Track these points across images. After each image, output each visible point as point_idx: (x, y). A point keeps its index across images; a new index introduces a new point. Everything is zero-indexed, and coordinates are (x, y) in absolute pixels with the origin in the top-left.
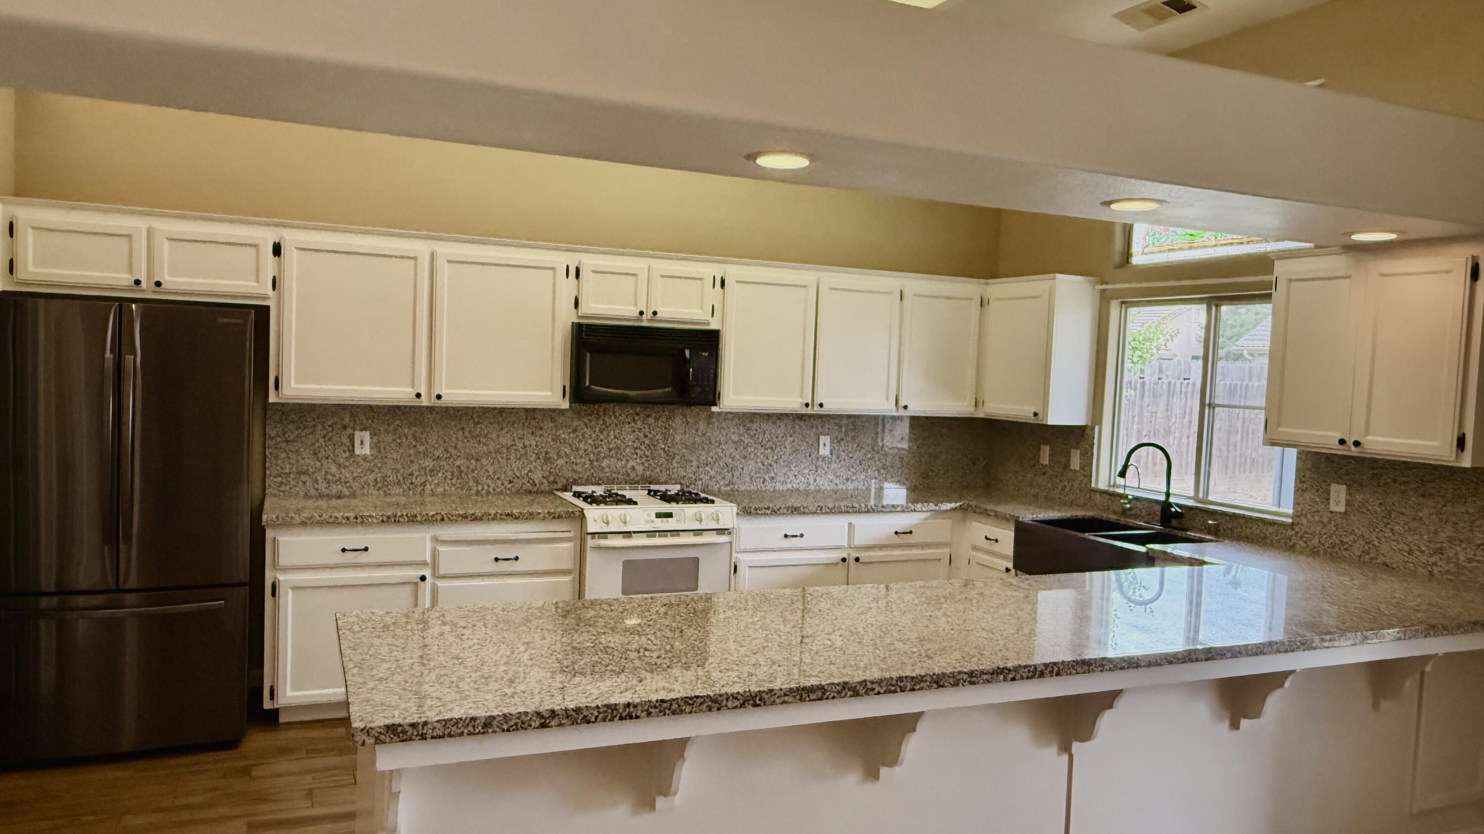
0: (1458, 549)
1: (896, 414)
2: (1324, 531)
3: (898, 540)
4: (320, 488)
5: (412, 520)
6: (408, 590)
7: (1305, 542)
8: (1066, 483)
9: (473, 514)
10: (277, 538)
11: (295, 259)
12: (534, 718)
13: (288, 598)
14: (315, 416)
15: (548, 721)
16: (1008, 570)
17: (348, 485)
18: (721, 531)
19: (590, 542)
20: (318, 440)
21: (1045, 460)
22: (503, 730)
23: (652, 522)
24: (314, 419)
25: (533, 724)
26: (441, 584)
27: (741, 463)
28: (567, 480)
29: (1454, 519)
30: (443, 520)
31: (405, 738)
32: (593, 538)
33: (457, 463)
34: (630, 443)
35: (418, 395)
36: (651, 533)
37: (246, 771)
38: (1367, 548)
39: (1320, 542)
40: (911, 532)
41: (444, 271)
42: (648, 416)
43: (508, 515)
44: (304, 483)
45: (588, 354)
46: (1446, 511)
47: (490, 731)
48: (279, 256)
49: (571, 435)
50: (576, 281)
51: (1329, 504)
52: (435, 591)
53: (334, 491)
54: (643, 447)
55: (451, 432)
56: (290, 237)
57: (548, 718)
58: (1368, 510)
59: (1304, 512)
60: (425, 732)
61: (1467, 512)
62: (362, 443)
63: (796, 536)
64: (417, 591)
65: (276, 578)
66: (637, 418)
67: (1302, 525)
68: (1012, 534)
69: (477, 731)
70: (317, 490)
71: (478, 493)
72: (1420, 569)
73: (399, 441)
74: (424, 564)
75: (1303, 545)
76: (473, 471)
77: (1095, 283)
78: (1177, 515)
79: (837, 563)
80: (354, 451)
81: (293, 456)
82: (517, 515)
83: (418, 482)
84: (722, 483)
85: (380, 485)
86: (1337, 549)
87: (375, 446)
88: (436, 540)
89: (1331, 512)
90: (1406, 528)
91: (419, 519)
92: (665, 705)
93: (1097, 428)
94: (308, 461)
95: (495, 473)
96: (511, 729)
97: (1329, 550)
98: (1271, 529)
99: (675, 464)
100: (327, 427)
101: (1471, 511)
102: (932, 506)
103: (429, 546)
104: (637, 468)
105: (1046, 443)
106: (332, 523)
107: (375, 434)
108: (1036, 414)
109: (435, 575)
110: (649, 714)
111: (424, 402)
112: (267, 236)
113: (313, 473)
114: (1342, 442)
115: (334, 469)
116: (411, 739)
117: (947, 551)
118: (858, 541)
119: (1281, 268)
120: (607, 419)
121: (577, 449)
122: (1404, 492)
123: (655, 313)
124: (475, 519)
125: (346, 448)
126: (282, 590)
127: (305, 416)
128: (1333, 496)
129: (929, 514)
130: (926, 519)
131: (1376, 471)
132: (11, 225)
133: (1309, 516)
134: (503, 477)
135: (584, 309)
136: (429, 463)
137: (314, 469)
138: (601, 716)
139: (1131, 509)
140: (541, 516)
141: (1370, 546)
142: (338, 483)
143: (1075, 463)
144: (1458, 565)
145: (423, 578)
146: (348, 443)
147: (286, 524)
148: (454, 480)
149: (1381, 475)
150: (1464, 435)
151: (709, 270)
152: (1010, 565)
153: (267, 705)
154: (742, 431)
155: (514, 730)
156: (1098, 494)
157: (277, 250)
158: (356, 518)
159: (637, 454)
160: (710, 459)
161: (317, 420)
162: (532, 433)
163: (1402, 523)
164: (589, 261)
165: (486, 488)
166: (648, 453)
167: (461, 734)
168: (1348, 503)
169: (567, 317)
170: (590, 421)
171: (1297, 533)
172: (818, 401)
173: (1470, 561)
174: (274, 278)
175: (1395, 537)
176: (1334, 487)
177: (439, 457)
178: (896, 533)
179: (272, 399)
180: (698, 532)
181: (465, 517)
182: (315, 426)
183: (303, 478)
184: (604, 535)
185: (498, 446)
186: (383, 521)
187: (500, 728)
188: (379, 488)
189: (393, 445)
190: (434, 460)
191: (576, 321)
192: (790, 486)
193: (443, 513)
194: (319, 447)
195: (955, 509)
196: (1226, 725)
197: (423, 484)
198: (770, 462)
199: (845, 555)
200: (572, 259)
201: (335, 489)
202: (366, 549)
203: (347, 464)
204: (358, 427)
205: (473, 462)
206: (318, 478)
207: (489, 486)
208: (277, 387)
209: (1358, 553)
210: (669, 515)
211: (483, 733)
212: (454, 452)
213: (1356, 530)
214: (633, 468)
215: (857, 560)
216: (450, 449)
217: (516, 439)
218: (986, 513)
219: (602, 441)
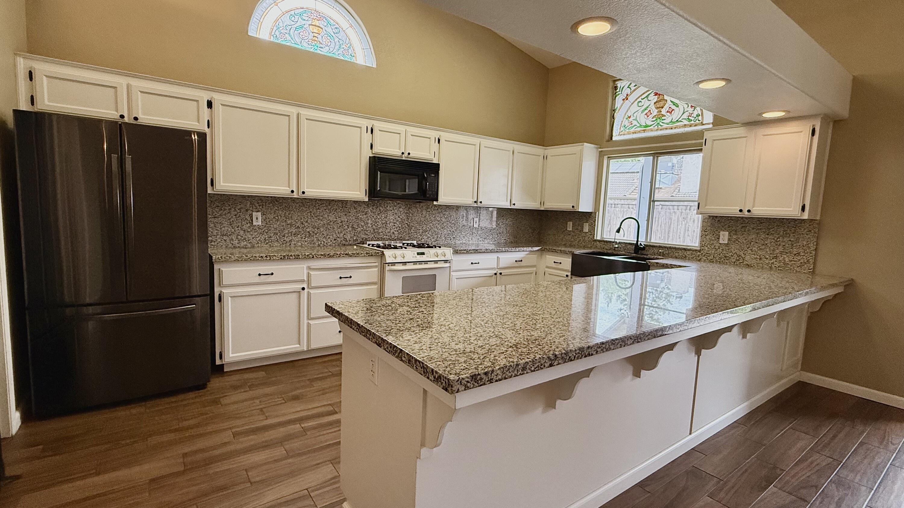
0: (785, 256)
1: (510, 207)
2: (716, 252)
3: (517, 264)
4: (234, 243)
5: (297, 257)
6: (295, 295)
7: (706, 257)
8: (581, 239)
9: (329, 254)
10: (221, 269)
11: (221, 110)
12: (547, 361)
13: (228, 303)
14: (230, 204)
15: (553, 362)
16: (567, 276)
17: (250, 241)
18: (446, 261)
19: (387, 268)
20: (232, 217)
21: (570, 228)
22: (532, 371)
23: (416, 257)
24: (229, 205)
25: (546, 364)
26: (312, 291)
27: (441, 231)
28: (362, 239)
29: (784, 244)
30: (313, 257)
31: (481, 383)
32: (389, 266)
33: (308, 230)
34: (392, 221)
35: (292, 192)
36: (415, 263)
37: (216, 402)
38: (738, 258)
39: (714, 257)
40: (521, 261)
41: (304, 124)
42: (400, 207)
43: (346, 254)
44: (225, 240)
45: (379, 172)
46: (779, 241)
47: (525, 372)
48: (211, 109)
49: (364, 216)
50: (371, 135)
51: (719, 240)
52: (309, 294)
53: (242, 245)
54: (398, 223)
55: (305, 214)
56: (218, 98)
57: (553, 360)
58: (739, 242)
59: (706, 245)
60: (492, 377)
61: (790, 240)
62: (257, 218)
63: (476, 263)
64: (300, 296)
65: (221, 292)
66: (395, 208)
67: (705, 250)
68: (571, 260)
69: (519, 373)
70: (233, 244)
71: (319, 245)
72: (766, 266)
73: (277, 218)
74: (303, 281)
75: (705, 258)
76: (316, 234)
77: (597, 148)
78: (644, 249)
79: (492, 276)
80: (252, 223)
81: (218, 226)
82: (351, 254)
83: (288, 240)
84: (433, 240)
85: (268, 241)
86: (722, 260)
87: (264, 220)
88: (309, 268)
89: (720, 244)
90: (759, 248)
91: (300, 257)
92: (604, 346)
93: (597, 213)
94: (227, 229)
95: (327, 235)
96: (535, 370)
97: (719, 260)
98: (688, 253)
99: (412, 231)
100: (237, 210)
101: (792, 240)
102: (530, 249)
103: (305, 272)
104: (395, 233)
105: (570, 221)
106: (254, 260)
107: (264, 214)
108: (573, 207)
109: (308, 287)
110: (597, 352)
111: (295, 195)
112: (205, 96)
113: (230, 235)
114: (741, 211)
115: (242, 233)
116: (484, 384)
117: (535, 269)
118: (501, 266)
119: (707, 135)
120: (381, 208)
121: (367, 223)
122: (758, 233)
123: (409, 154)
124: (330, 257)
125: (248, 222)
126: (225, 298)
127: (224, 204)
128: (721, 237)
129: (528, 252)
130: (527, 255)
131: (743, 225)
132: (30, 73)
133: (708, 246)
134: (331, 237)
135: (375, 150)
136: (294, 230)
137: (230, 233)
138: (576, 356)
139: (617, 248)
140: (363, 255)
141: (740, 257)
142: (245, 241)
143: (586, 228)
144: (784, 263)
145: (303, 289)
146: (249, 219)
147: (226, 261)
148: (306, 239)
149: (746, 227)
150: (804, 205)
151: (434, 134)
152: (569, 274)
153: (218, 362)
154: (442, 215)
155: (537, 370)
156: (598, 242)
157: (210, 104)
158: (266, 257)
159: (395, 226)
160: (427, 229)
161: (231, 206)
162: (345, 215)
163: (757, 247)
164: (378, 125)
165: (323, 243)
166: (400, 226)
167: (511, 377)
168: (729, 240)
169: (368, 154)
170: (373, 209)
171: (702, 254)
172: (479, 200)
173: (791, 261)
174: (208, 121)
175: (753, 253)
176: (722, 233)
177: (298, 227)
178: (516, 261)
179: (210, 191)
180: (436, 262)
181: (324, 255)
182: (230, 209)
183: (225, 238)
184: (393, 264)
185: (328, 222)
186: (281, 259)
187: (530, 370)
188: (267, 243)
189: (274, 220)
190: (296, 228)
191: (371, 155)
192: (461, 242)
193: (313, 254)
194: (233, 221)
195: (538, 250)
196: (741, 337)
197: (291, 241)
198: (453, 230)
199: (495, 272)
200: (369, 123)
201: (243, 244)
202: (272, 274)
203: (249, 230)
204: (254, 210)
205: (316, 229)
206: (233, 238)
207: (324, 242)
208: (212, 184)
209: (734, 261)
210: (423, 254)
211: (523, 374)
212: (306, 224)
213: (733, 251)
214: (393, 233)
215: (501, 274)
216: (304, 222)
217: (337, 217)
218: (555, 251)
219: (379, 219)
